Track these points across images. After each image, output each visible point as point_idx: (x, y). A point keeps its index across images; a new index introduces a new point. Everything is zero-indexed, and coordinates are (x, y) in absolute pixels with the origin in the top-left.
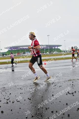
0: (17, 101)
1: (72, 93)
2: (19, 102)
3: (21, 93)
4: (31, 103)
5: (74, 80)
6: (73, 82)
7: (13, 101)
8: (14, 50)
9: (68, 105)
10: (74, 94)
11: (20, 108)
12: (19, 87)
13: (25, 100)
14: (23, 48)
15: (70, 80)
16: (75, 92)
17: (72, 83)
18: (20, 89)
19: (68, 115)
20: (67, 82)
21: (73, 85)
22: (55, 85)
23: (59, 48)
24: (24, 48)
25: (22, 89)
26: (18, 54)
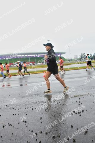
0: (9, 125)
1: (79, 113)
2: (12, 125)
3: (14, 115)
4: (27, 126)
5: (81, 95)
6: (80, 99)
7: (4, 125)
8: (5, 59)
9: (73, 128)
10: (81, 114)
11: (13, 134)
12: (12, 107)
13: (19, 123)
14: (16, 57)
15: (76, 96)
16: (83, 111)
17: (78, 100)
18: (13, 109)
19: (73, 141)
20: (73, 98)
21: (79, 102)
22: (57, 103)
23: (62, 56)
24: (18, 57)
25: (15, 109)
26: (10, 65)
